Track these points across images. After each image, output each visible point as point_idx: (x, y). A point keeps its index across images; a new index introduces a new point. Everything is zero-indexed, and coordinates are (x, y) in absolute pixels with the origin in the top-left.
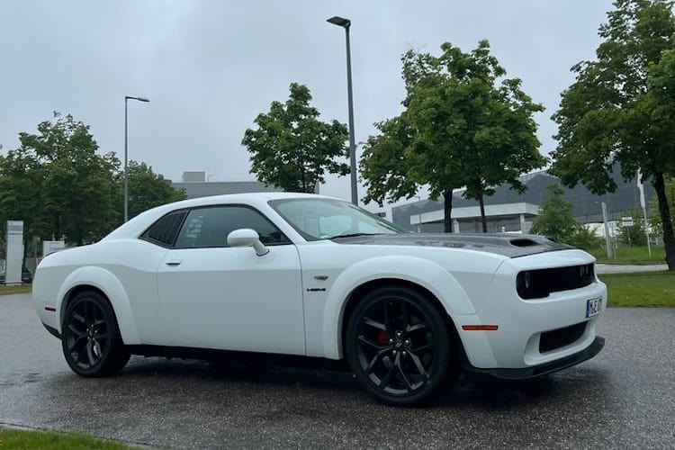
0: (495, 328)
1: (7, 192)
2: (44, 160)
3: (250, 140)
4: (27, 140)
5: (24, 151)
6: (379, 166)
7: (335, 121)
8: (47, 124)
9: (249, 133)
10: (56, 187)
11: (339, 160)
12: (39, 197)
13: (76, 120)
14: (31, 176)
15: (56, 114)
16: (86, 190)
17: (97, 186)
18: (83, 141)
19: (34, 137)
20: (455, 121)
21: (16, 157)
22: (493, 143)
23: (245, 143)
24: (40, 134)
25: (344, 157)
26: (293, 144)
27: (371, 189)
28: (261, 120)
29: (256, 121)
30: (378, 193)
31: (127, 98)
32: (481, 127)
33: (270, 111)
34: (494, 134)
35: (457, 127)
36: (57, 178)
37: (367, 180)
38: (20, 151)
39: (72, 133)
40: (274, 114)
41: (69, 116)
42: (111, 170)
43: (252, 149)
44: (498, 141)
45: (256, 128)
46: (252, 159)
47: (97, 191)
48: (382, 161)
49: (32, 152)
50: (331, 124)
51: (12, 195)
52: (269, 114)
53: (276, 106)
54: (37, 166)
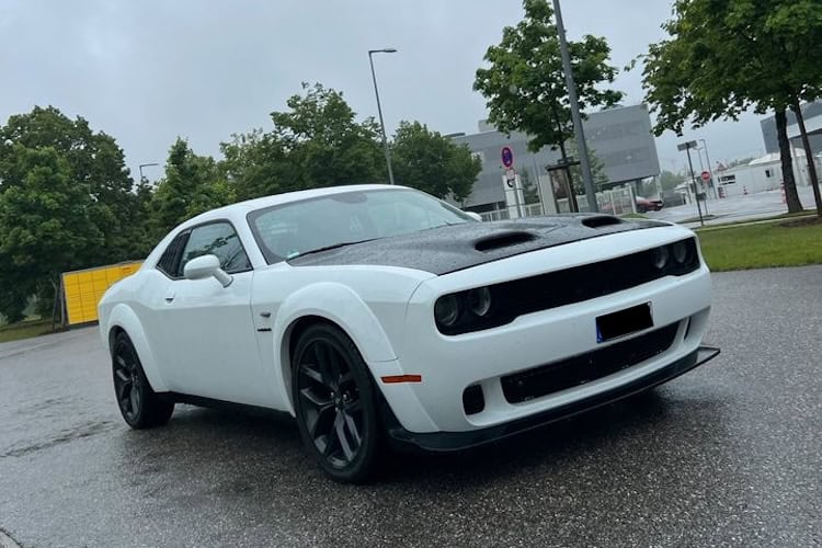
0: (417, 378)
1: (268, 180)
2: (301, 139)
3: (484, 82)
4: (281, 120)
5: (280, 132)
6: (668, 83)
7: (588, 37)
8: (297, 98)
9: (480, 73)
10: (316, 167)
11: (601, 87)
12: (302, 180)
13: (326, 88)
14: (291, 158)
15: (304, 85)
16: (348, 165)
17: (358, 158)
18: (338, 110)
19: (286, 114)
20: (737, 7)
21: (272, 140)
22: (794, 29)
23: (478, 86)
24: (292, 111)
25: (606, 82)
26: (531, 79)
27: (662, 114)
28: (492, 54)
29: (485, 58)
30: (673, 119)
31: (370, 52)
32: (777, 8)
33: (501, 42)
34: (796, 15)
35: (739, 15)
36: (315, 157)
37: (654, 104)
38: (275, 132)
39: (325, 103)
40: (506, 44)
41: (317, 85)
42: (373, 138)
43: (488, 93)
44: (802, 23)
45: (488, 66)
46: (488, 105)
47: (359, 165)
48: (671, 75)
49: (288, 132)
50: (585, 42)
51: (274, 182)
52: (501, 45)
53: (509, 32)
54: (296, 146)
